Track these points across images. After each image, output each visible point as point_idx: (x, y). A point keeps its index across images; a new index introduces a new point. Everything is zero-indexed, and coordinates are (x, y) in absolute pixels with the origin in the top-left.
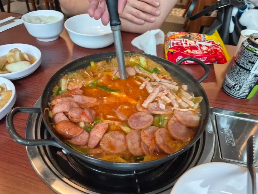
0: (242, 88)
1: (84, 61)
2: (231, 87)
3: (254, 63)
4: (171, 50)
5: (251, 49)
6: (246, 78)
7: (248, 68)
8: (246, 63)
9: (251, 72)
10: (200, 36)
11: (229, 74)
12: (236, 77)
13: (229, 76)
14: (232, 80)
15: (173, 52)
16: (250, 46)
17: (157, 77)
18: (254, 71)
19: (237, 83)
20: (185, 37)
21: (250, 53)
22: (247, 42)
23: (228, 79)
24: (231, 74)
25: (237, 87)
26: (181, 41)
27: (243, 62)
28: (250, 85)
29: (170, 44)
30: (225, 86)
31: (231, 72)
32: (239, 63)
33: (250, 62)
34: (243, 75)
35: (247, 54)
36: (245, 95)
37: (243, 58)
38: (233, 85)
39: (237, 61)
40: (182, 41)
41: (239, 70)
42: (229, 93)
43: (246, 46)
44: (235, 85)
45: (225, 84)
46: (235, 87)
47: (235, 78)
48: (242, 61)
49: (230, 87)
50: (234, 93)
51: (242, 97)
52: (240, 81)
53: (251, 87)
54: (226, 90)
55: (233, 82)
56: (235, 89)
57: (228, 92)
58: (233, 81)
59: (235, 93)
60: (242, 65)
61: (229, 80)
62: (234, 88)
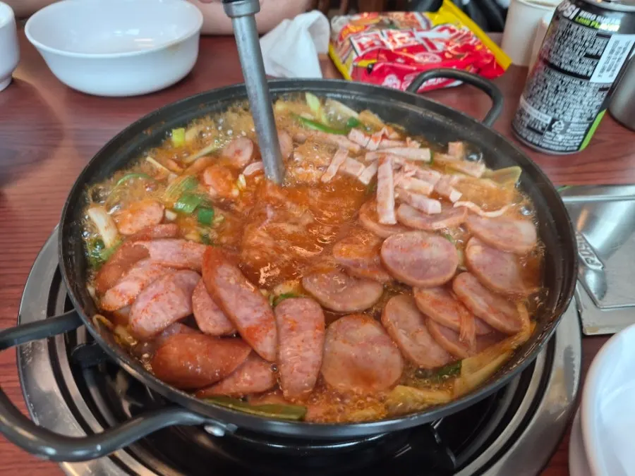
0: (572, 125)
1: (144, 132)
2: (543, 129)
3: (598, 57)
4: (365, 64)
5: (587, 23)
6: (579, 100)
7: (584, 73)
8: (578, 60)
9: (591, 80)
10: (413, 17)
11: (531, 97)
12: (555, 102)
13: (532, 103)
14: (545, 111)
15: (370, 66)
16: (584, 14)
17: (367, 139)
18: (599, 76)
19: (557, 115)
20: (381, 25)
21: (586, 34)
22: (573, 7)
23: (530, 110)
24: (539, 97)
25: (558, 127)
26: (377, 35)
27: (570, 58)
28: (589, 116)
29: (354, 48)
30: (525, 130)
31: (538, 92)
32: (557, 63)
33: (587, 56)
34: (572, 92)
35: (580, 37)
36: (577, 142)
37: (567, 49)
38: (549, 122)
39: (552, 61)
40: (380, 36)
41: (560, 82)
42: (538, 145)
43: (572, 17)
44: (553, 121)
45: (526, 125)
46: (553, 126)
47: (550, 104)
48: (566, 57)
49: (540, 128)
50: (551, 142)
51: (571, 149)
52: (565, 108)
53: (590, 119)
54: (530, 139)
55: (546, 116)
56: (553, 131)
57: (535, 144)
58: (547, 113)
59: (553, 143)
60: (569, 68)
61: (535, 114)
62: (550, 129)
